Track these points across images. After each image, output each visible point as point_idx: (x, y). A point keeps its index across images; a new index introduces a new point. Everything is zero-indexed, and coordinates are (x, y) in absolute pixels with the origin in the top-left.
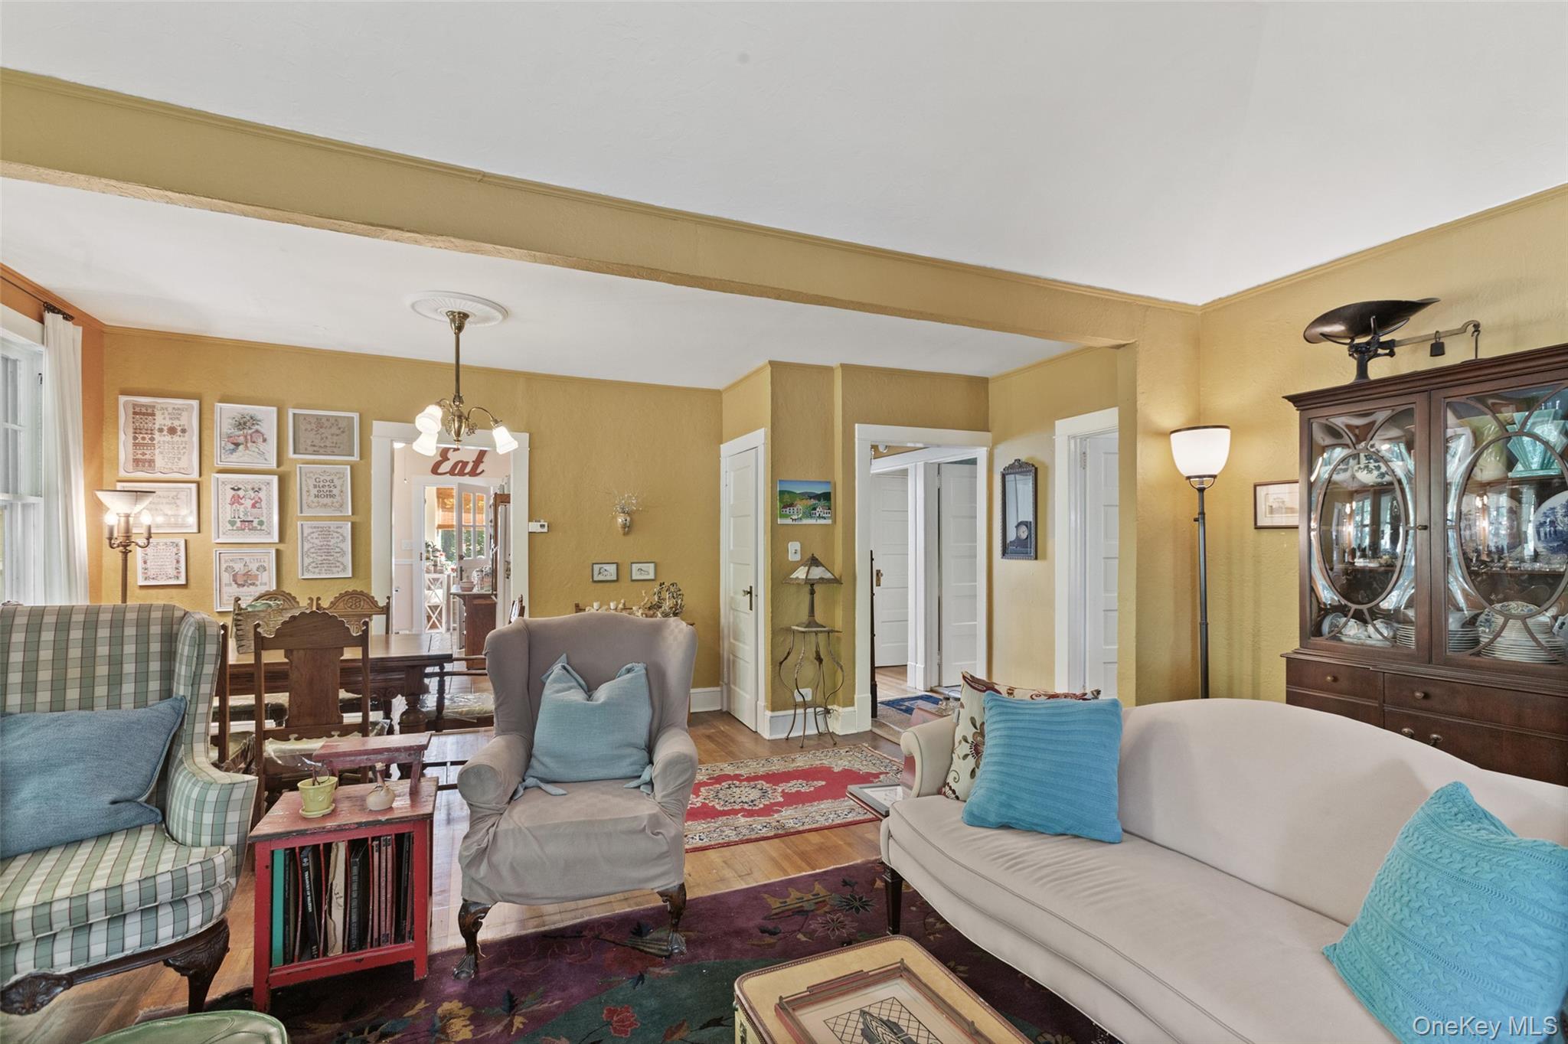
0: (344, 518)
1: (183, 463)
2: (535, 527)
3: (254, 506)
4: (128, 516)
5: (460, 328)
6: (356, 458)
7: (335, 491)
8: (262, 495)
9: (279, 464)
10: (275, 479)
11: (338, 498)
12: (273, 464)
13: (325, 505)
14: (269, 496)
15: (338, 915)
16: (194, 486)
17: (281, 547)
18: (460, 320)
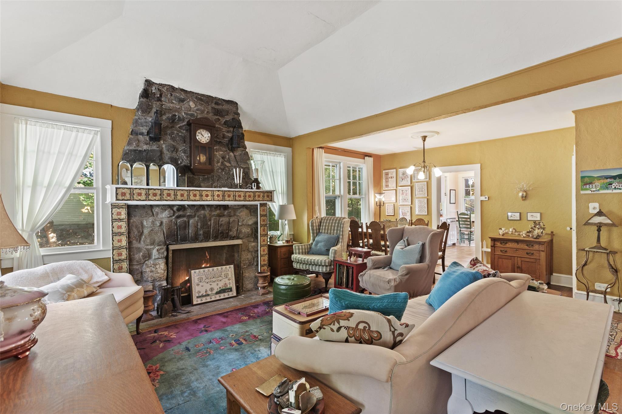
0: (425, 197)
1: (393, 186)
2: (483, 198)
3: (406, 195)
4: (380, 199)
5: (424, 141)
6: (428, 180)
7: (423, 190)
8: (408, 192)
9: (411, 183)
10: (410, 187)
11: (424, 192)
12: (409, 184)
13: (421, 194)
14: (409, 192)
15: (344, 279)
16: (395, 191)
17: (412, 206)
18: (424, 138)
